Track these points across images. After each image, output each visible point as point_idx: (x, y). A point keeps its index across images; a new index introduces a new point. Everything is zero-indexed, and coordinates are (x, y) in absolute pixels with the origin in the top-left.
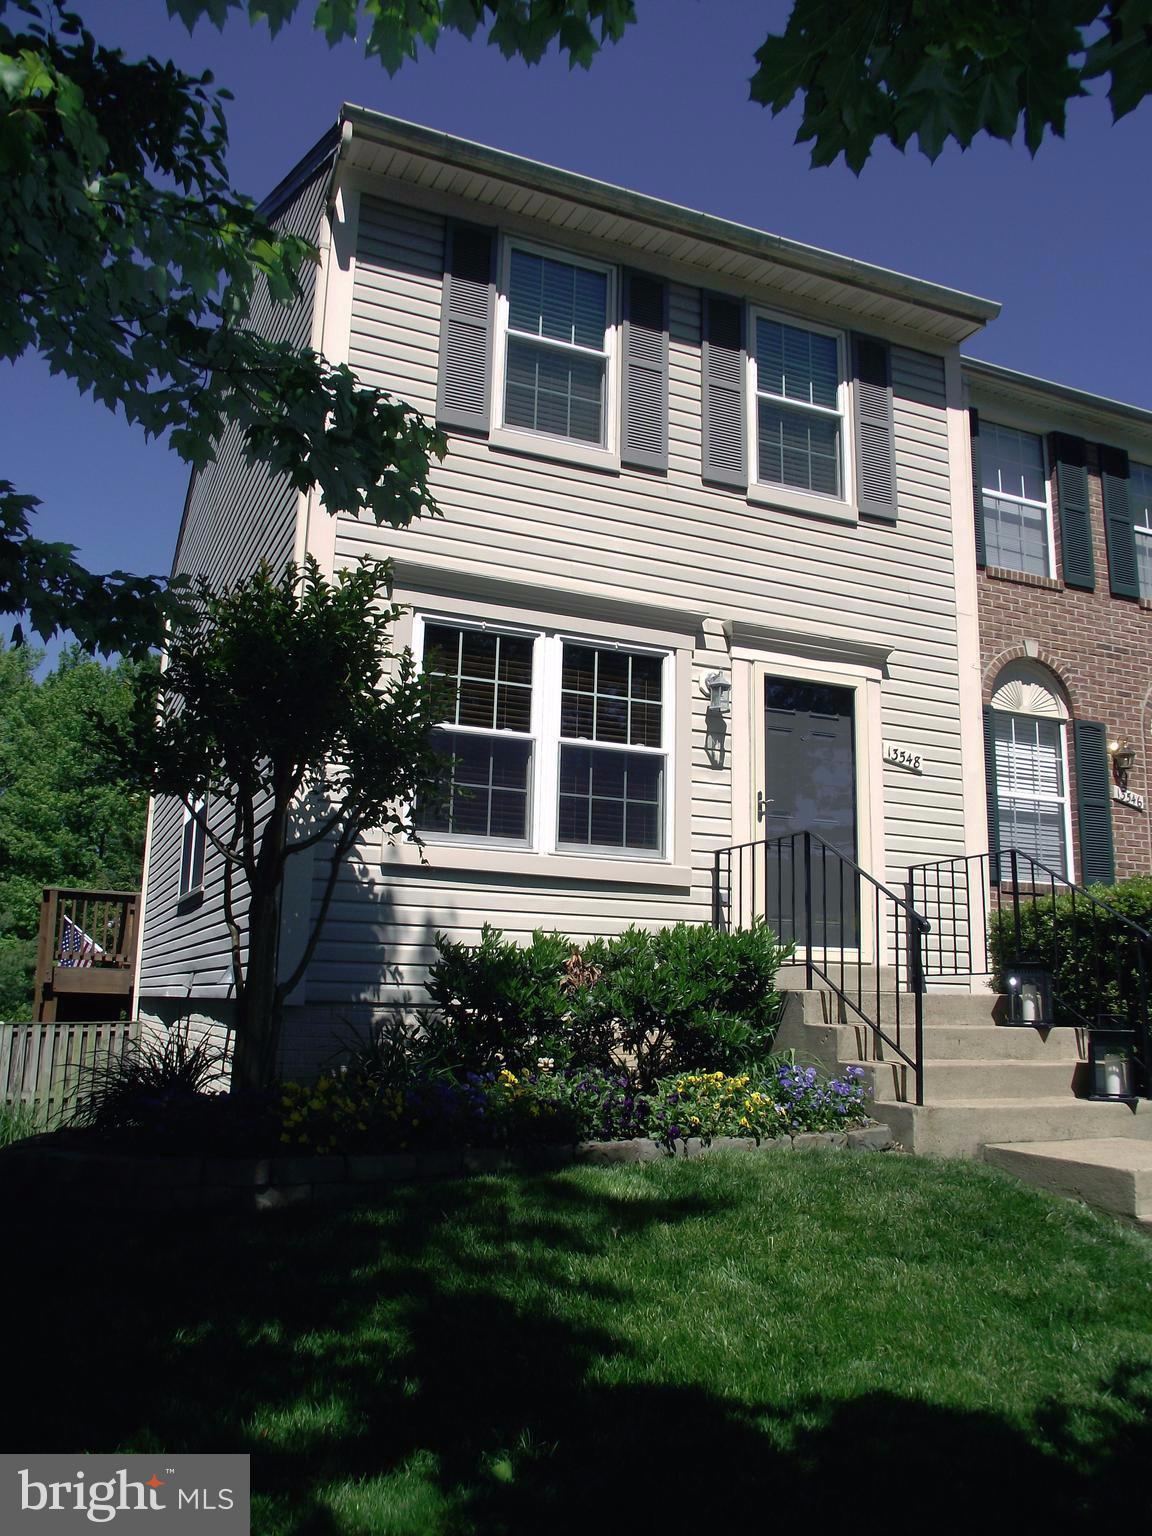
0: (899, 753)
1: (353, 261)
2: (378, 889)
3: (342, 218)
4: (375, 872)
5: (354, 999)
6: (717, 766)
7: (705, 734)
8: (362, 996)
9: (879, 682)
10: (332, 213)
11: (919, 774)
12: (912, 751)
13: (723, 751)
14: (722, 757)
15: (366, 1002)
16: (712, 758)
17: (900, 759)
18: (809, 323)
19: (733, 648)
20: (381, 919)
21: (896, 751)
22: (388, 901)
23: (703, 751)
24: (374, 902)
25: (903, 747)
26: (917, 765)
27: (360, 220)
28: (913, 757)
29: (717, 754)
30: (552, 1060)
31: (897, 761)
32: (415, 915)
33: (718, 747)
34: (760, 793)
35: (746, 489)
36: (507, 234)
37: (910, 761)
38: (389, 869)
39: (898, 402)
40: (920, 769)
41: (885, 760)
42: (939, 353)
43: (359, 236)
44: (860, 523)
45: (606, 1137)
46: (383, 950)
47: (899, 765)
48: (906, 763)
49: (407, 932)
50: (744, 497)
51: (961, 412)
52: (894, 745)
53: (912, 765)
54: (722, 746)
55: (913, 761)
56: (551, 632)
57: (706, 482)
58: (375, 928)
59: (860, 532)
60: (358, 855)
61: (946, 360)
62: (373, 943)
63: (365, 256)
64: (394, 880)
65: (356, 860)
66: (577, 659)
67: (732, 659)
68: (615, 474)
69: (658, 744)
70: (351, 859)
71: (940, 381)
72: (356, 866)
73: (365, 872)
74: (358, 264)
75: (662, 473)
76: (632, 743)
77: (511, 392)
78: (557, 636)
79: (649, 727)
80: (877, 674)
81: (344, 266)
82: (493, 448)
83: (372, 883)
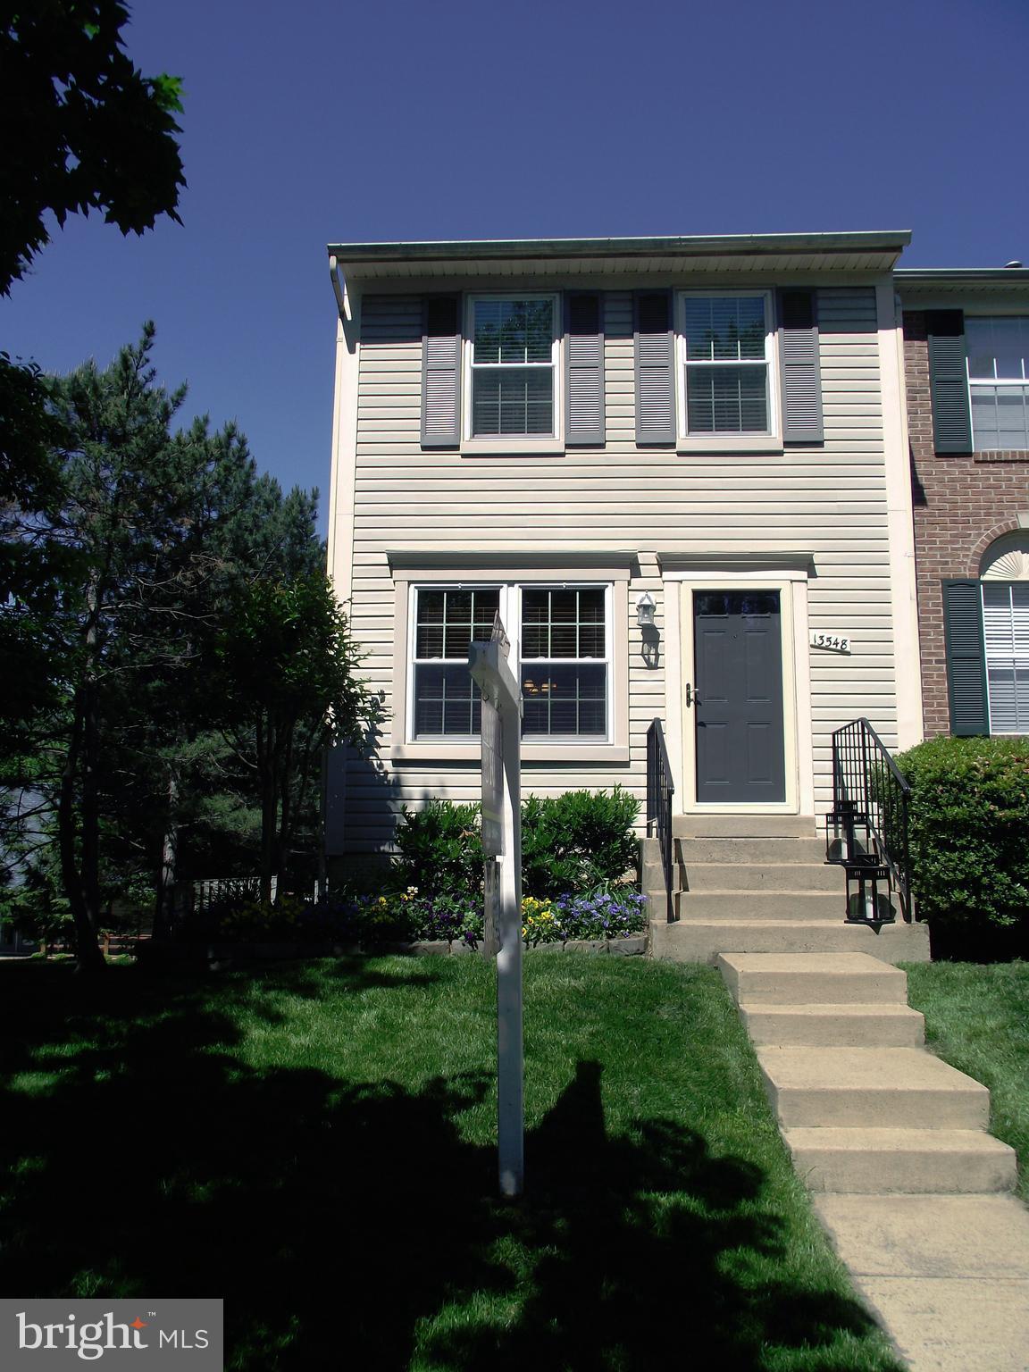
0: (825, 639)
1: (358, 345)
2: (390, 777)
3: (349, 318)
4: (388, 766)
5: (376, 850)
6: (652, 667)
7: (641, 644)
8: (382, 848)
9: (806, 582)
10: (343, 315)
11: (848, 654)
12: (838, 636)
13: (657, 655)
14: (657, 659)
15: (384, 852)
16: (647, 661)
17: (826, 643)
18: (736, 292)
19: (664, 573)
20: (393, 796)
21: (821, 637)
22: (398, 784)
23: (641, 657)
24: (388, 785)
25: (829, 633)
26: (844, 646)
27: (362, 315)
28: (840, 641)
29: (653, 657)
30: (416, 888)
31: (824, 645)
32: (417, 792)
33: (653, 651)
34: (688, 685)
35: (675, 444)
36: (469, 293)
37: (837, 644)
38: (397, 763)
39: (823, 338)
40: (847, 650)
41: (812, 646)
42: (870, 284)
43: (362, 326)
44: (785, 450)
45: (433, 938)
46: (395, 817)
47: (826, 648)
48: (834, 647)
49: (411, 804)
50: (675, 451)
51: (894, 330)
52: (819, 633)
53: (839, 648)
54: (657, 650)
55: (841, 644)
56: (511, 583)
57: (639, 446)
58: (389, 802)
59: (787, 458)
60: (376, 755)
61: (877, 289)
62: (385, 813)
63: (366, 339)
64: (402, 769)
65: (375, 758)
66: (533, 600)
67: (664, 582)
68: (562, 455)
69: (602, 656)
70: (371, 758)
71: (871, 309)
72: (375, 762)
73: (381, 766)
74: (362, 347)
75: (602, 446)
76: (580, 657)
77: (476, 410)
78: (517, 585)
79: (594, 642)
80: (803, 575)
81: (352, 350)
82: (464, 456)
83: (386, 773)
